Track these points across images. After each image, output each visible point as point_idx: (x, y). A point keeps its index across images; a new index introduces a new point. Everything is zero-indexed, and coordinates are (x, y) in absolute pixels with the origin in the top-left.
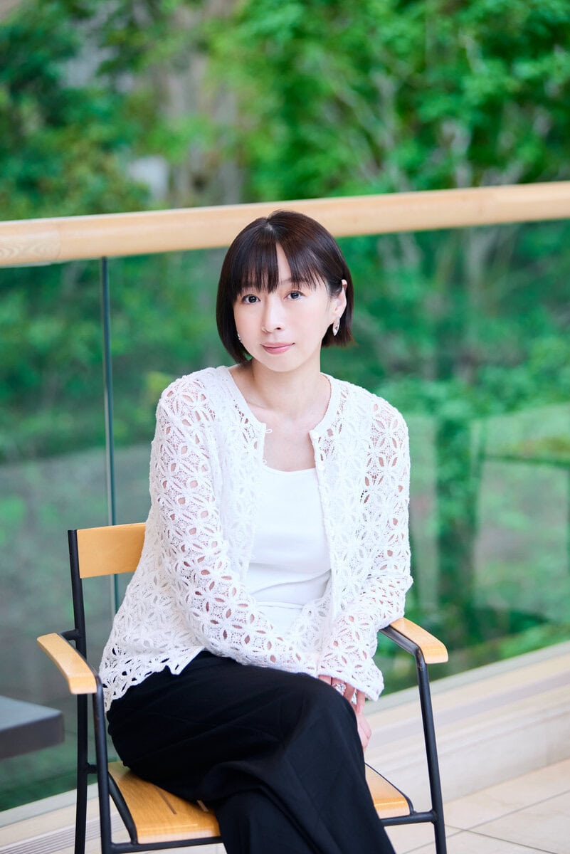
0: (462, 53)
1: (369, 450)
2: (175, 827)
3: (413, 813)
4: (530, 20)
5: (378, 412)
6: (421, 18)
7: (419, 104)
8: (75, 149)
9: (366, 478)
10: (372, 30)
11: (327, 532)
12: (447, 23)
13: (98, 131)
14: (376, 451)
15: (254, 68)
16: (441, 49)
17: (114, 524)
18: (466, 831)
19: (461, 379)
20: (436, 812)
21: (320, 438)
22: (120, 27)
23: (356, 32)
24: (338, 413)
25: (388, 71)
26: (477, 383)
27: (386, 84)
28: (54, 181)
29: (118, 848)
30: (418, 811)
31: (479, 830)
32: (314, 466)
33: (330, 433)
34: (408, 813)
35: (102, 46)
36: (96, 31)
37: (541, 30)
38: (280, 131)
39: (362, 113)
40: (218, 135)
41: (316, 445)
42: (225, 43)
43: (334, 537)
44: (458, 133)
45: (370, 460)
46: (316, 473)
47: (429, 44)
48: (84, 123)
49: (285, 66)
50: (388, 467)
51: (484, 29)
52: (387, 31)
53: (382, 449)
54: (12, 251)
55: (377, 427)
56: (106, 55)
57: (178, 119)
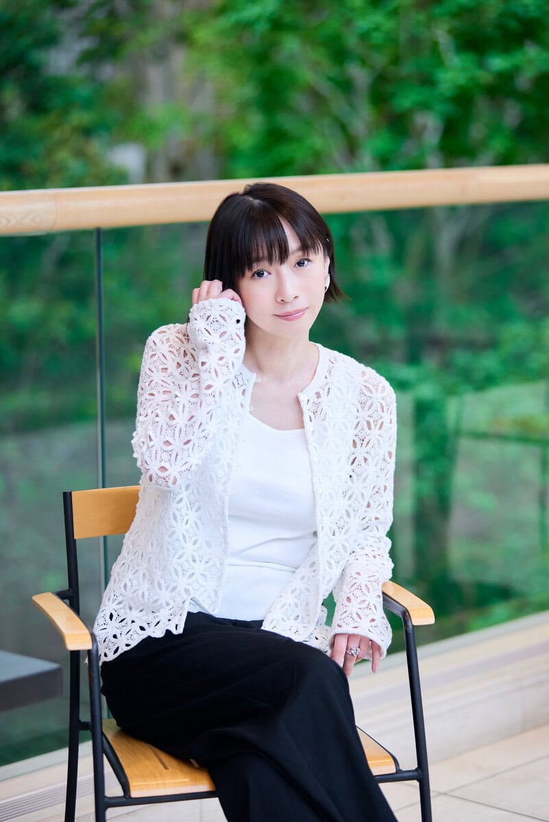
0: (435, 46)
1: (357, 414)
2: (167, 781)
3: (398, 771)
4: (502, 15)
5: (365, 378)
6: (395, 13)
7: (393, 95)
8: (57, 134)
9: (354, 441)
10: (348, 23)
11: (315, 490)
12: (421, 17)
13: (79, 117)
14: (364, 414)
15: (231, 58)
16: (415, 43)
17: (104, 487)
18: (445, 794)
19: (430, 363)
20: (422, 771)
21: (308, 401)
22: (100, 15)
23: (332, 24)
24: (326, 377)
25: (363, 62)
26: (446, 366)
27: (360, 75)
28: (35, 165)
29: (110, 801)
30: (404, 770)
31: (457, 793)
32: (303, 427)
33: (318, 395)
34: (394, 771)
35: (82, 35)
36: (78, 20)
37: (513, 25)
38: (256, 120)
39: (338, 103)
40: (195, 123)
41: (305, 407)
42: (204, 34)
43: (321, 494)
44: (430, 124)
45: (358, 423)
46: (305, 434)
47: (403, 37)
48: (66, 110)
49: (262, 56)
50: (375, 431)
51: (457, 23)
52: (363, 23)
53: (370, 412)
54: (9, 221)
55: (365, 391)
56: (86, 44)
57: (157, 107)
